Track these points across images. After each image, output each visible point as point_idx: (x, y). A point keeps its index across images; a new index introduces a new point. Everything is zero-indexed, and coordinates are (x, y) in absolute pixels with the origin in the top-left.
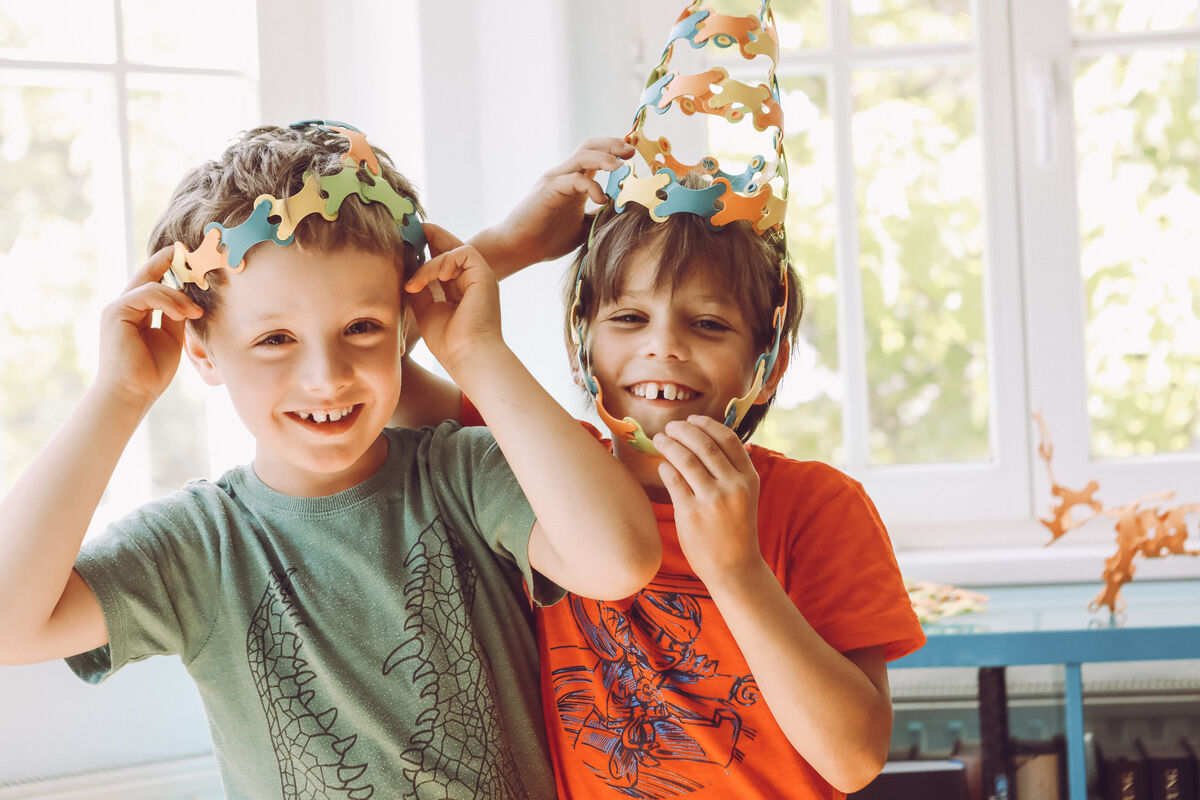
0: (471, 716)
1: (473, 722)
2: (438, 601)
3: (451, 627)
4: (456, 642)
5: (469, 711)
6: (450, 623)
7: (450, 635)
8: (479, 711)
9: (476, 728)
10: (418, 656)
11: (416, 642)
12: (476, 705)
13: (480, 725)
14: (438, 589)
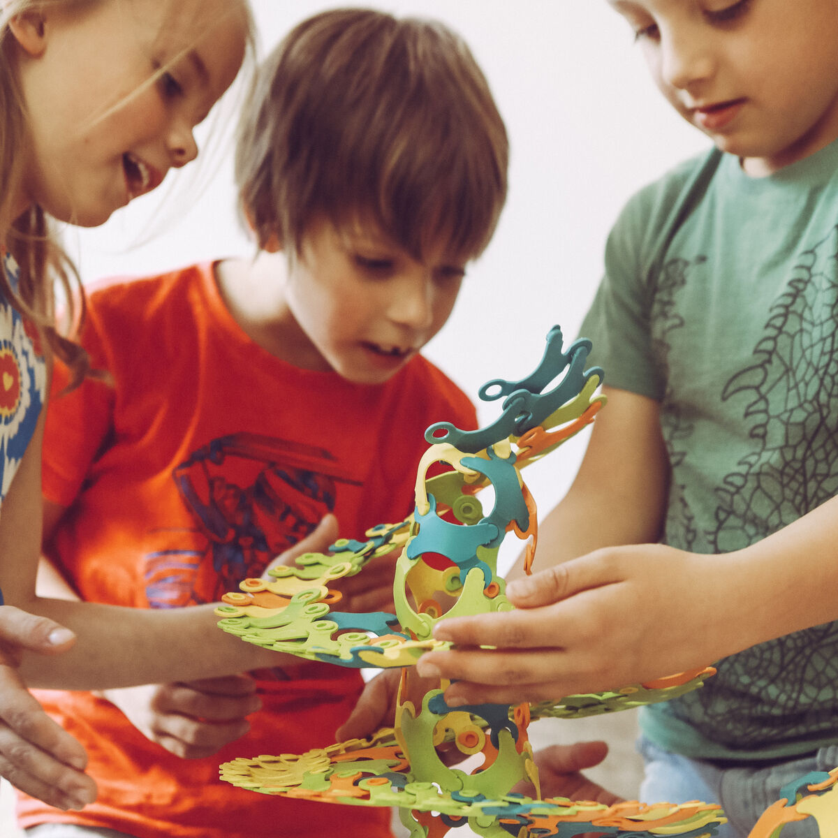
0: (793, 478)
1: (794, 485)
2: (801, 330)
3: (803, 366)
4: (802, 385)
5: (792, 472)
6: (803, 361)
7: (799, 374)
8: (804, 475)
9: (796, 493)
10: (757, 388)
11: (760, 371)
12: (803, 466)
13: (801, 490)
14: (807, 314)
